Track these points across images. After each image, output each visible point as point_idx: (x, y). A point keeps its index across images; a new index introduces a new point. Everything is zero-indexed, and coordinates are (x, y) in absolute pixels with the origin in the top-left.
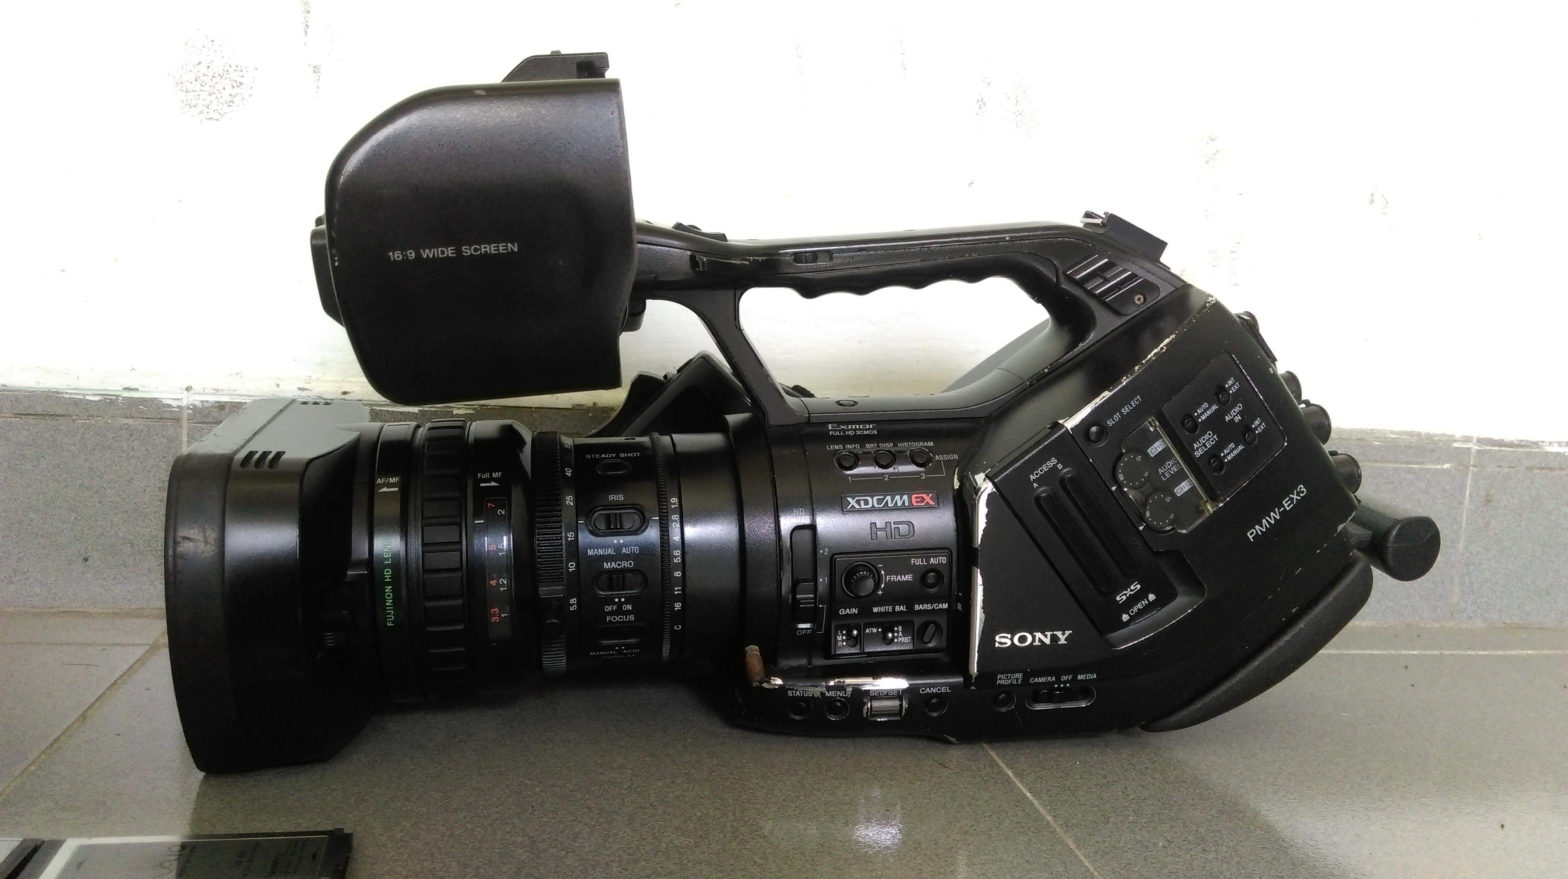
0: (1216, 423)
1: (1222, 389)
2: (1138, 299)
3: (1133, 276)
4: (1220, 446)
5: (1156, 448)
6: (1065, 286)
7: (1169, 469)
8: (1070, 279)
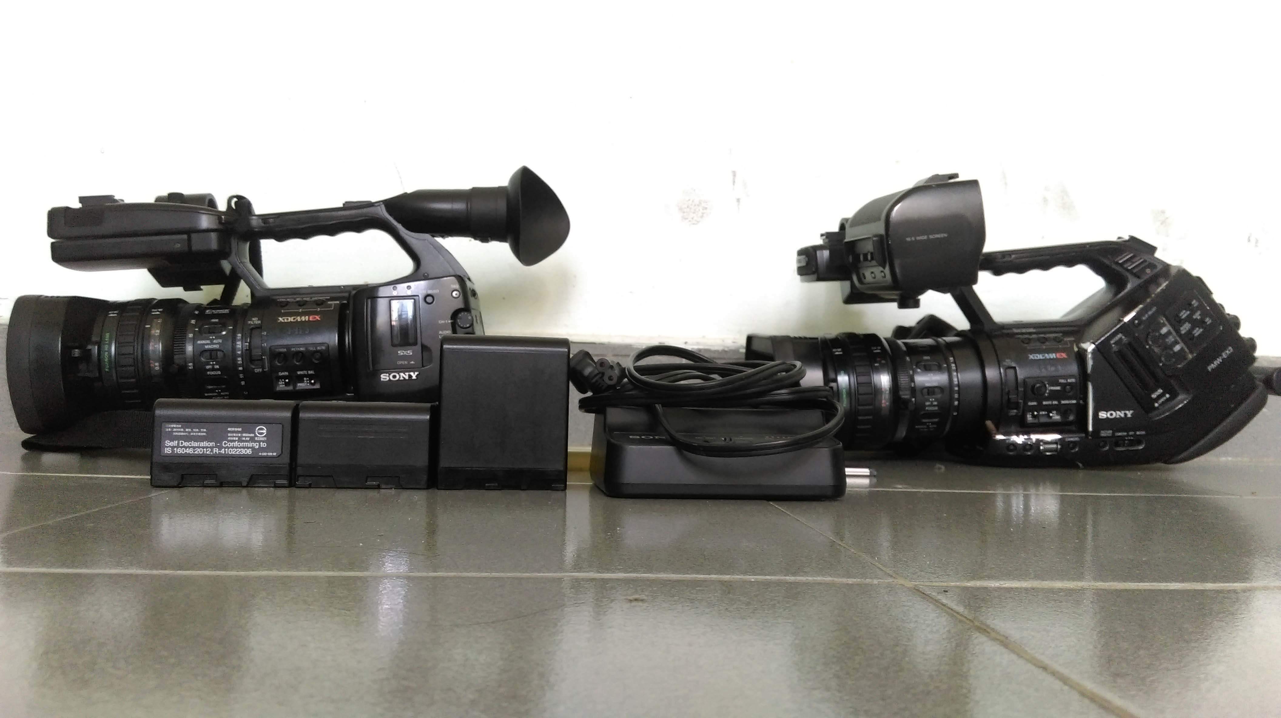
0: (1189, 319)
1: (1190, 305)
2: (1148, 271)
3: (1145, 261)
4: (1192, 329)
5: (1164, 330)
6: (1114, 266)
7: (1171, 339)
8: (1117, 263)
